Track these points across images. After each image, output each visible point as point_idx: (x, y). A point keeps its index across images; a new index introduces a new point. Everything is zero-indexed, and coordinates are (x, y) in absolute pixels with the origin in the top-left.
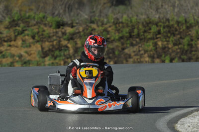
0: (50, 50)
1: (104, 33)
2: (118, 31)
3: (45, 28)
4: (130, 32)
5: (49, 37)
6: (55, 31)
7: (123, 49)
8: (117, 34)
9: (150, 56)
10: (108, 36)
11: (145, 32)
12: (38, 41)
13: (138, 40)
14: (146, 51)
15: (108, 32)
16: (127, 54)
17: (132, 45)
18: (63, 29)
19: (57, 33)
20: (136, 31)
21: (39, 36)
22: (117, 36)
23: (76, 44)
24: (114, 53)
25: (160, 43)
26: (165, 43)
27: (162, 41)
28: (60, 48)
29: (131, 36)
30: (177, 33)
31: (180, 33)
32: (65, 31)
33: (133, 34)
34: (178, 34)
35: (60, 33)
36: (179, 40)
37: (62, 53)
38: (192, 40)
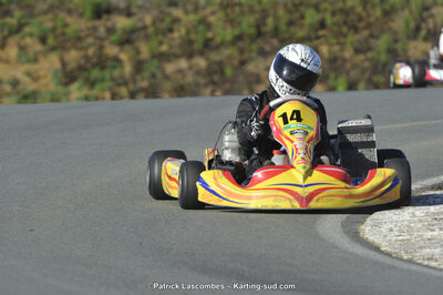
0: (81, 68)
1: (201, 28)
2: (231, 22)
4: (259, 26)
5: (79, 39)
6: (91, 23)
7: (243, 63)
8: (229, 30)
10: (210, 35)
11: (291, 23)
12: (53, 49)
15: (209, 26)
16: (252, 74)
17: (263, 54)
18: (108, 20)
19: (95, 29)
20: (270, 22)
21: (56, 37)
22: (229, 34)
23: (138, 52)
24: (222, 72)
25: (324, 49)
26: (336, 48)
27: (330, 45)
28: (102, 62)
29: (260, 34)
30: (361, 25)
31: (369, 26)
32: (114, 24)
33: (264, 29)
34: (365, 28)
35: (102, 31)
36: (366, 40)
37: (107, 74)
38: (396, 41)
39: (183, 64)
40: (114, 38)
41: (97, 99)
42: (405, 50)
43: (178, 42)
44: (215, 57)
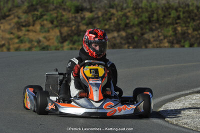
0: (69, 36)
1: (124, 18)
2: (138, 16)
3: (64, 13)
4: (150, 18)
5: (68, 22)
6: (73, 15)
7: (143, 34)
8: (136, 19)
9: (169, 42)
10: (128, 21)
11: (164, 17)
12: (56, 26)
13: (157, 25)
14: (165, 37)
15: (127, 17)
16: (146, 39)
17: (152, 30)
18: (82, 13)
19: (76, 17)
20: (155, 15)
21: (57, 21)
22: (136, 21)
24: (133, 38)
25: (179, 29)
26: (185, 28)
27: (182, 27)
28: (79, 33)
29: (150, 21)
32: (84, 16)
33: (152, 19)
34: (198, 20)
35: (79, 18)
39: (116, 34)
41: (76, 49)
43: (113, 24)
44: (130, 31)
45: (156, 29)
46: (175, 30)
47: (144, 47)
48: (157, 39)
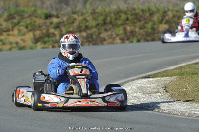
0: (41, 37)
1: (84, 22)
2: (95, 19)
3: (37, 20)
4: (105, 20)
5: (40, 27)
6: (44, 21)
7: (99, 34)
9: (121, 39)
10: (87, 24)
11: (116, 19)
12: (30, 31)
13: (111, 26)
15: (87, 21)
16: (102, 38)
17: (106, 30)
18: (50, 19)
19: (46, 23)
20: (109, 19)
21: (31, 26)
22: (94, 23)
23: (61, 31)
24: (92, 37)
25: (129, 28)
26: (133, 28)
27: (130, 26)
28: (48, 35)
29: (105, 23)
30: (142, 19)
31: (145, 19)
32: (52, 21)
35: (48, 24)
36: (144, 25)
37: (50, 39)
38: (154, 24)
40: (53, 26)
41: (46, 48)
42: (158, 28)
43: (76, 27)
44: (89, 32)
45: (110, 29)
46: (125, 29)
47: (101, 44)
48: (111, 37)
